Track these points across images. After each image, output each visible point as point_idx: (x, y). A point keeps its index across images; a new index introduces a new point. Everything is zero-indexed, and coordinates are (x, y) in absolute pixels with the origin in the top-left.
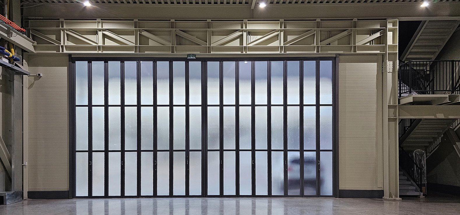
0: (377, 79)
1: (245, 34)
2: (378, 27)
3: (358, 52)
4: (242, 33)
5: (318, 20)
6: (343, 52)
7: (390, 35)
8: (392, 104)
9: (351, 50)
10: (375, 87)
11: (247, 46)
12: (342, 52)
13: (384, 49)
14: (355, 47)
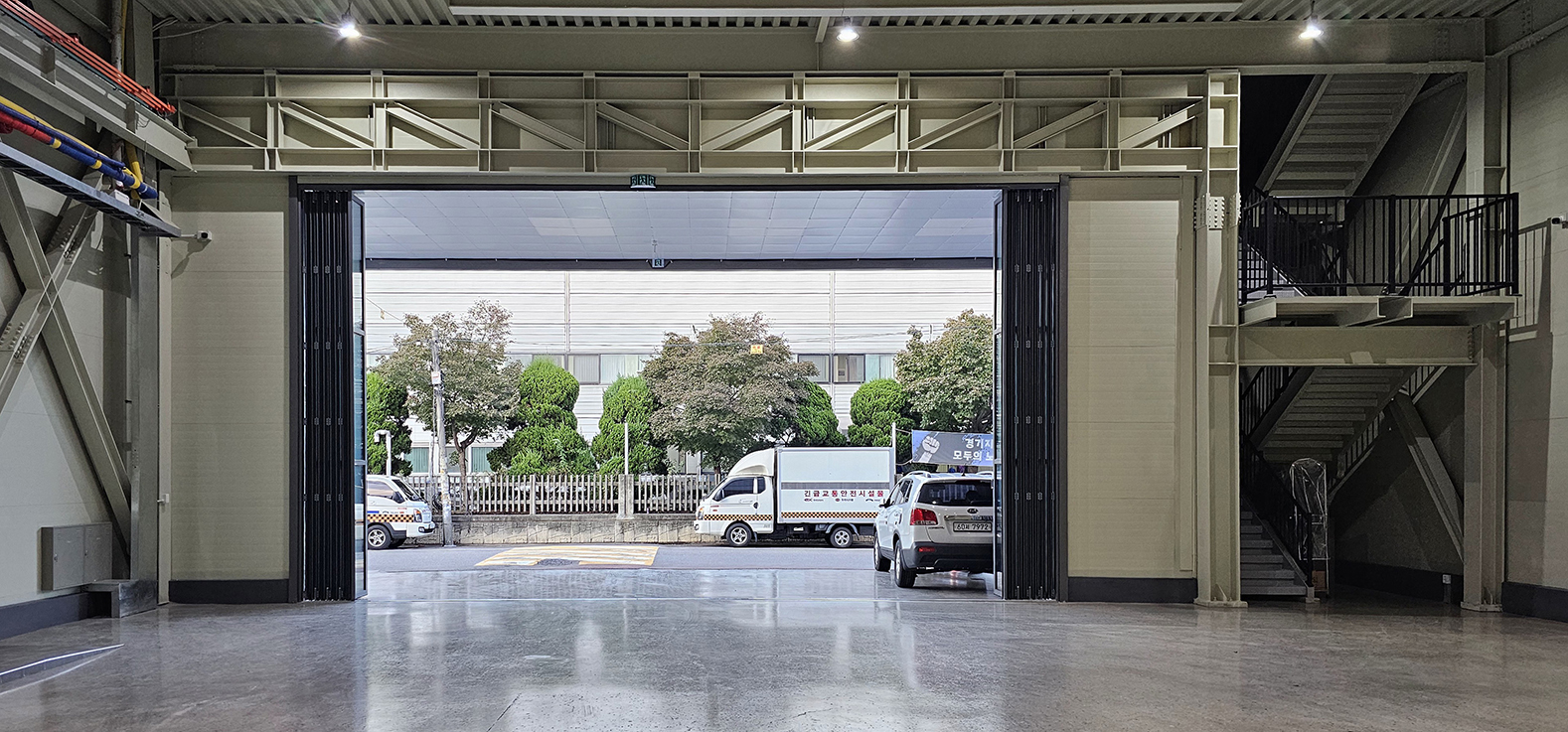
0: (1180, 249)
1: (797, 114)
2: (1183, 94)
3: (1123, 169)
4: (787, 112)
5: (1010, 74)
6: (1079, 167)
7: (1215, 118)
8: (1221, 324)
9: (1103, 162)
10: (1174, 273)
11: (804, 150)
12: (1076, 169)
13: (1198, 160)
14: (1114, 154)
